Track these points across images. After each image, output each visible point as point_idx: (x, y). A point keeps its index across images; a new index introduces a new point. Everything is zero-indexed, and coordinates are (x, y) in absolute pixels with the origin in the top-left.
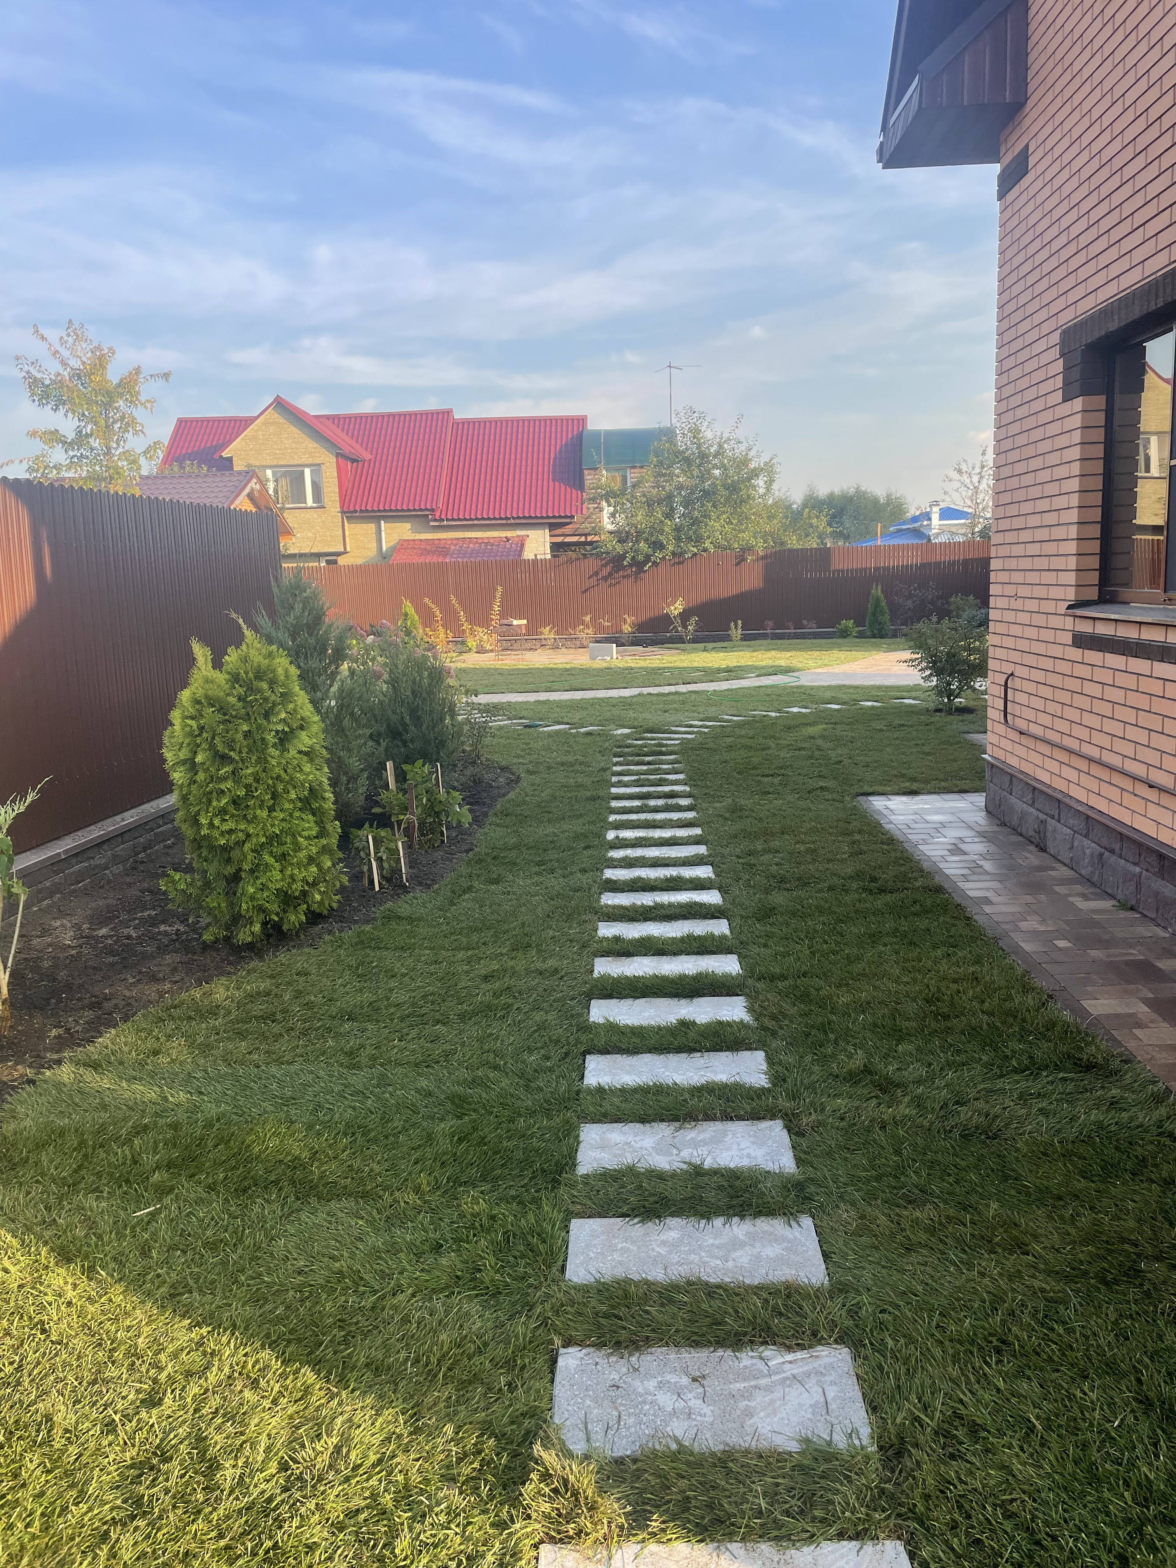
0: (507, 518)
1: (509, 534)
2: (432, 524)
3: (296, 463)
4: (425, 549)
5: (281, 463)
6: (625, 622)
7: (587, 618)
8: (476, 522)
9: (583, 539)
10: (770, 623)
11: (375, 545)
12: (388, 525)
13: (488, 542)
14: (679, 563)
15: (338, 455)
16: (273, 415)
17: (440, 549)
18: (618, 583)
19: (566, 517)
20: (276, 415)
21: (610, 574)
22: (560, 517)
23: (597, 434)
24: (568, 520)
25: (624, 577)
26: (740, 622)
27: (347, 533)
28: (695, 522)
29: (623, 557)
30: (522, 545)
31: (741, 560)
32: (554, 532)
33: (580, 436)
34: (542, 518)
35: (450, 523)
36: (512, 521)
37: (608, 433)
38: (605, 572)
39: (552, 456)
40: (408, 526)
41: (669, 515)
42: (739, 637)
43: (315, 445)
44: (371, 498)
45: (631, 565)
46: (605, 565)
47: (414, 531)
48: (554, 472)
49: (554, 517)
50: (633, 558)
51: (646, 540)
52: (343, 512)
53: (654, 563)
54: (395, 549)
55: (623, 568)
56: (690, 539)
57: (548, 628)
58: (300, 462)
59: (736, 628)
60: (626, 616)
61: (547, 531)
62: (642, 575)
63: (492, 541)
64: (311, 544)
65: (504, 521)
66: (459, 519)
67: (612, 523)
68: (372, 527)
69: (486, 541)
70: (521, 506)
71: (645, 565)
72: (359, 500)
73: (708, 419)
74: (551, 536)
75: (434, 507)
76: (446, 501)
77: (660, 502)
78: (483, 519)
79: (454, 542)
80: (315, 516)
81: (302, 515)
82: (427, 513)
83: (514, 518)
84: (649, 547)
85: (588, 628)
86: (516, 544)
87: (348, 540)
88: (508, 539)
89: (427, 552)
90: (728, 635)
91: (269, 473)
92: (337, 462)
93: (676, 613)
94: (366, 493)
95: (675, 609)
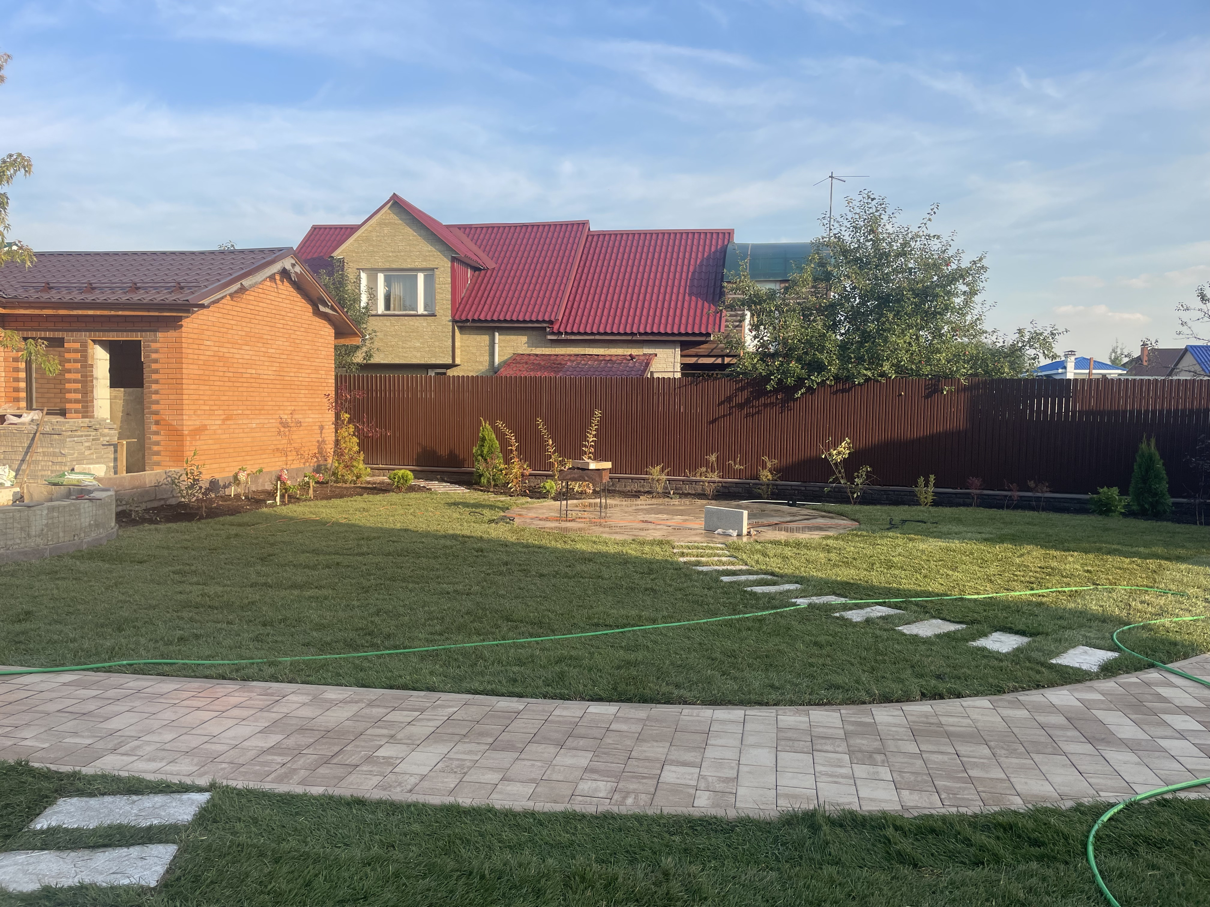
0: (632, 334)
1: (635, 352)
2: (549, 337)
3: (409, 266)
4: (539, 364)
5: (394, 266)
6: (764, 467)
7: (713, 458)
8: (598, 337)
9: (719, 361)
10: (977, 482)
11: (487, 358)
12: (502, 337)
13: (609, 360)
14: (843, 391)
15: (454, 260)
16: (387, 214)
17: (554, 363)
18: (758, 413)
19: (701, 334)
20: (392, 215)
21: (748, 401)
22: (694, 334)
23: (744, 247)
24: (703, 339)
25: (765, 405)
26: (932, 478)
27: (457, 344)
29: (767, 379)
30: (647, 364)
31: (933, 390)
32: (686, 352)
33: (724, 251)
34: (673, 334)
35: (569, 337)
36: (638, 337)
37: (755, 247)
38: (741, 398)
39: (691, 269)
40: (524, 339)
41: (833, 328)
42: (930, 498)
43: (430, 248)
44: (486, 307)
45: (775, 391)
46: (742, 389)
47: (531, 344)
48: (692, 287)
49: (687, 334)
50: (780, 381)
51: (799, 360)
52: (454, 321)
53: (810, 389)
54: (506, 364)
55: (766, 393)
56: (860, 360)
57: (658, 468)
58: (412, 266)
59: (926, 485)
60: (766, 458)
61: (678, 351)
62: (791, 404)
63: (614, 359)
64: (419, 355)
65: (630, 338)
66: (579, 333)
67: (755, 337)
68: (485, 339)
69: (608, 358)
70: (650, 321)
71: (797, 392)
72: (473, 309)
73: (889, 211)
74: (682, 356)
75: (553, 319)
76: (567, 314)
77: (820, 310)
78: (606, 333)
79: (573, 358)
80: (425, 324)
81: (411, 323)
82: (545, 325)
83: (640, 334)
84: (802, 368)
85: (713, 471)
86: (641, 363)
87: (458, 352)
88: (632, 357)
89: (540, 367)
90: (913, 494)
91: (381, 277)
92: (453, 267)
93: (839, 459)
94: (482, 302)
95: (839, 453)
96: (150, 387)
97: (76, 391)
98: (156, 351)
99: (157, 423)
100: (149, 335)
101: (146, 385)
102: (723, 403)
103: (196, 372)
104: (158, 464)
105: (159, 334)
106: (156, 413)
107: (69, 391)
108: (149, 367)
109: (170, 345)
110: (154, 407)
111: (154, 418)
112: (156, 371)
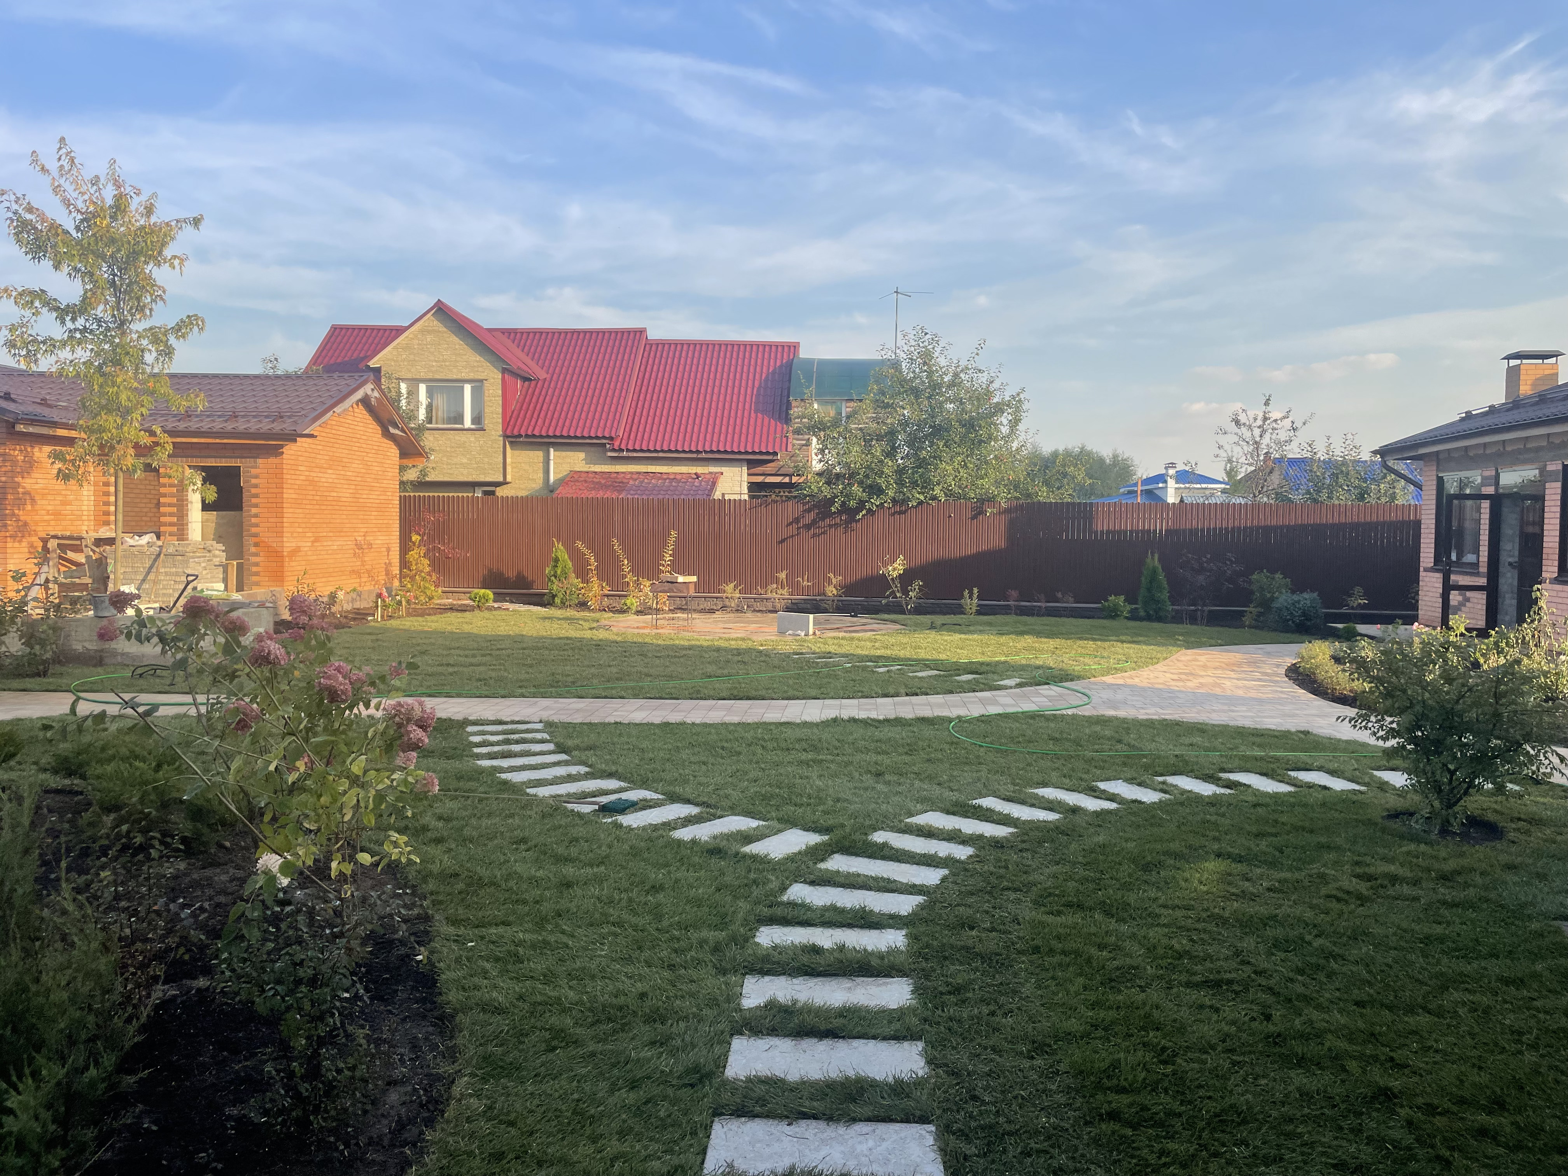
0: (698, 452)
1: (700, 470)
2: (610, 454)
3: (455, 377)
4: (599, 483)
5: (437, 377)
6: (830, 583)
7: (783, 575)
8: (661, 455)
9: (787, 480)
10: (1014, 594)
11: (541, 474)
12: (557, 453)
13: (674, 478)
14: (900, 513)
15: (504, 371)
16: (429, 320)
17: (615, 482)
18: (824, 533)
19: (768, 453)
20: (436, 322)
21: (814, 522)
22: (761, 453)
23: (810, 362)
24: (770, 457)
25: (830, 526)
26: (975, 590)
27: (509, 460)
28: (922, 463)
29: (831, 501)
30: (714, 484)
31: (978, 512)
32: (753, 471)
33: (790, 365)
34: (740, 453)
35: (631, 454)
36: (704, 455)
37: (822, 363)
38: (809, 518)
39: (757, 384)
40: (582, 455)
41: (891, 453)
42: (974, 609)
43: (478, 358)
44: (540, 421)
45: (839, 512)
46: (809, 511)
47: (588, 461)
48: (757, 403)
49: (754, 453)
50: (843, 503)
51: (861, 483)
52: (506, 436)
53: (870, 511)
54: (563, 482)
55: (831, 515)
56: (915, 484)
57: (732, 585)
58: (459, 377)
59: (971, 597)
60: (831, 575)
61: (745, 469)
62: (854, 525)
63: (679, 477)
64: (465, 472)
65: (695, 456)
66: (642, 451)
67: (821, 461)
68: (539, 455)
69: (672, 477)
70: (715, 439)
71: (858, 513)
72: (526, 423)
73: (942, 344)
74: (749, 475)
75: (613, 435)
76: (627, 429)
77: (879, 438)
78: (670, 451)
79: (635, 476)
80: (472, 439)
81: (457, 438)
82: (604, 441)
83: (706, 452)
84: (864, 491)
85: (782, 587)
86: (707, 482)
87: (509, 469)
88: (697, 476)
89: (599, 486)
90: (961, 606)
91: (423, 388)
92: (503, 379)
93: (895, 574)
94: (535, 416)
95: (894, 569)
96: (249, 511)
97: (171, 515)
98: (256, 477)
99: (256, 545)
100: (249, 462)
101: (245, 509)
102: (791, 523)
103: (294, 496)
104: (257, 584)
105: (259, 461)
106: (256, 535)
107: (164, 515)
108: (249, 491)
109: (270, 471)
110: (254, 530)
111: (253, 540)
112: (256, 496)
